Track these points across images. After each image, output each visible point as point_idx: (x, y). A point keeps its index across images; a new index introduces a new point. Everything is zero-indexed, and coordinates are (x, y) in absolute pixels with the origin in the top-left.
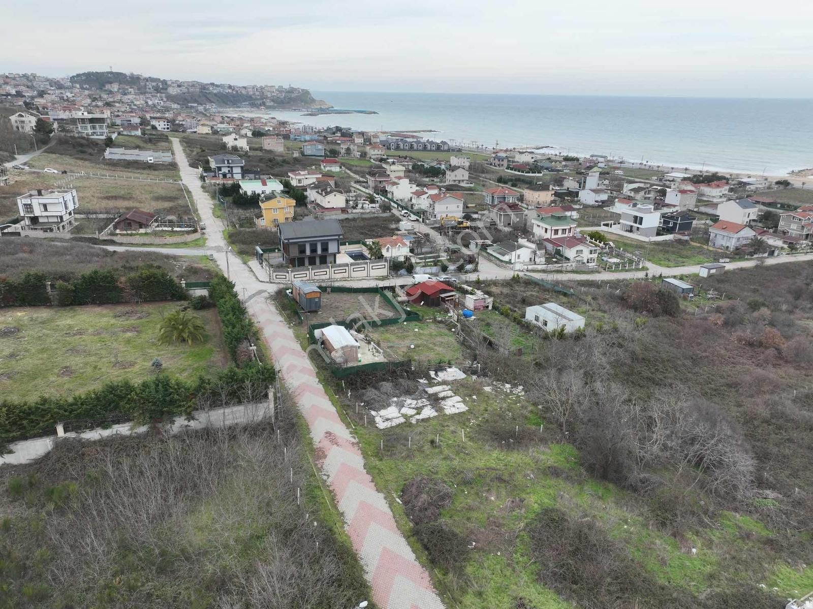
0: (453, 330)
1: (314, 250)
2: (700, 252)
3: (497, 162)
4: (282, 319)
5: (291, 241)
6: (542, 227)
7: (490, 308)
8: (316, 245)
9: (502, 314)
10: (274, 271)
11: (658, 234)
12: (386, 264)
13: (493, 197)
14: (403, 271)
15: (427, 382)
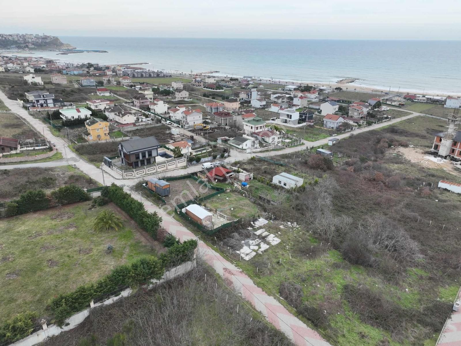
1: (144, 156)
2: (322, 131)
3: (197, 84)
4: (151, 203)
5: (131, 153)
6: (249, 126)
7: (252, 179)
8: (145, 153)
9: (259, 181)
10: (124, 172)
11: (299, 123)
12: (185, 159)
13: (211, 108)
14: (194, 162)
15: (252, 229)
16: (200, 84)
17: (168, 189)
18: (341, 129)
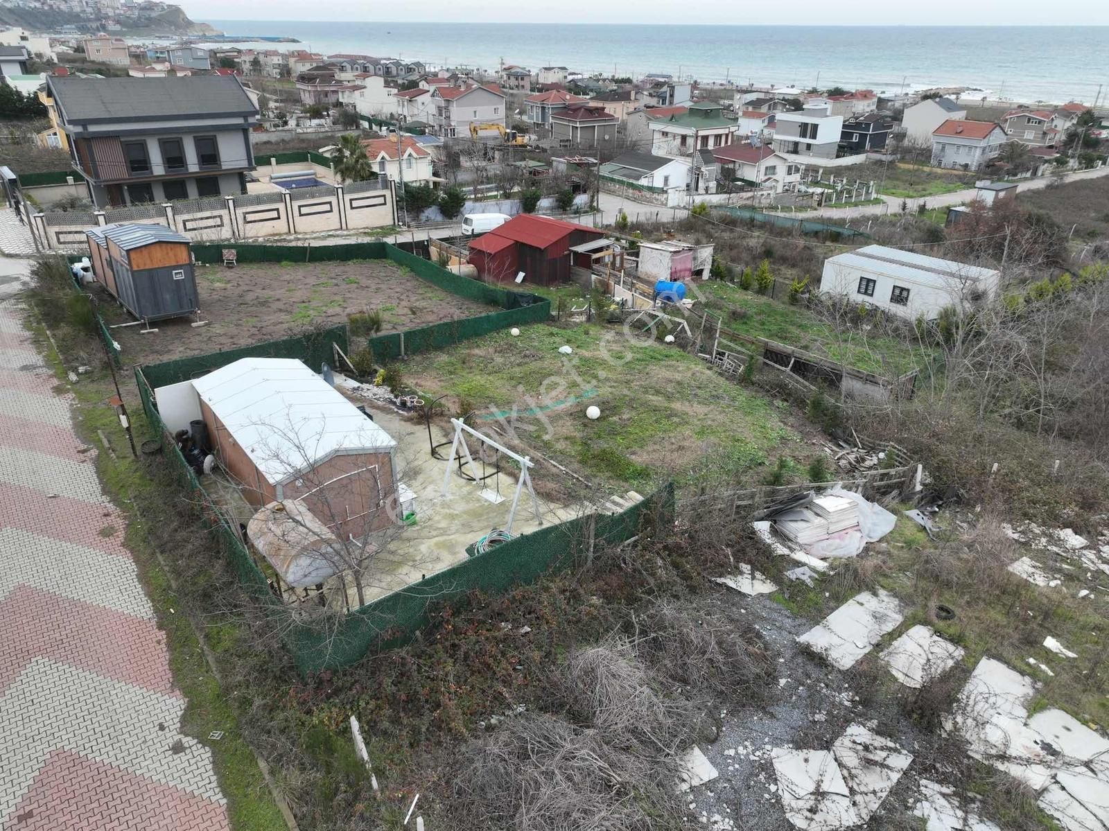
0: (670, 338)
1: (175, 160)
3: (513, 82)
5: (92, 129)
7: (706, 275)
8: (179, 144)
9: (746, 286)
10: (50, 221)
11: (841, 154)
12: (387, 193)
13: (543, 108)
14: (432, 213)
16: (521, 83)
17: (179, 275)
18: (1000, 168)
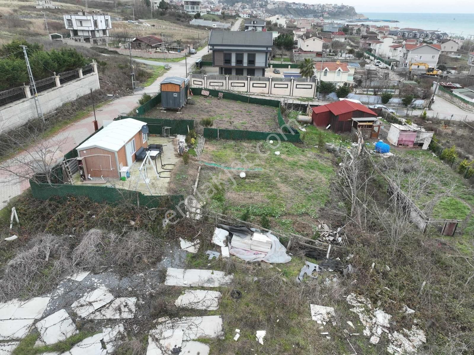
0: (341, 164)
1: (239, 61)
5: (215, 48)
7: (425, 147)
8: (242, 55)
12: (313, 84)
17: (175, 95)
